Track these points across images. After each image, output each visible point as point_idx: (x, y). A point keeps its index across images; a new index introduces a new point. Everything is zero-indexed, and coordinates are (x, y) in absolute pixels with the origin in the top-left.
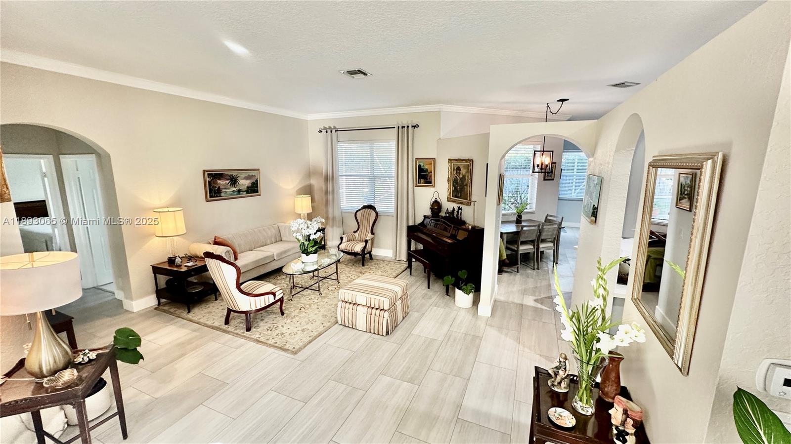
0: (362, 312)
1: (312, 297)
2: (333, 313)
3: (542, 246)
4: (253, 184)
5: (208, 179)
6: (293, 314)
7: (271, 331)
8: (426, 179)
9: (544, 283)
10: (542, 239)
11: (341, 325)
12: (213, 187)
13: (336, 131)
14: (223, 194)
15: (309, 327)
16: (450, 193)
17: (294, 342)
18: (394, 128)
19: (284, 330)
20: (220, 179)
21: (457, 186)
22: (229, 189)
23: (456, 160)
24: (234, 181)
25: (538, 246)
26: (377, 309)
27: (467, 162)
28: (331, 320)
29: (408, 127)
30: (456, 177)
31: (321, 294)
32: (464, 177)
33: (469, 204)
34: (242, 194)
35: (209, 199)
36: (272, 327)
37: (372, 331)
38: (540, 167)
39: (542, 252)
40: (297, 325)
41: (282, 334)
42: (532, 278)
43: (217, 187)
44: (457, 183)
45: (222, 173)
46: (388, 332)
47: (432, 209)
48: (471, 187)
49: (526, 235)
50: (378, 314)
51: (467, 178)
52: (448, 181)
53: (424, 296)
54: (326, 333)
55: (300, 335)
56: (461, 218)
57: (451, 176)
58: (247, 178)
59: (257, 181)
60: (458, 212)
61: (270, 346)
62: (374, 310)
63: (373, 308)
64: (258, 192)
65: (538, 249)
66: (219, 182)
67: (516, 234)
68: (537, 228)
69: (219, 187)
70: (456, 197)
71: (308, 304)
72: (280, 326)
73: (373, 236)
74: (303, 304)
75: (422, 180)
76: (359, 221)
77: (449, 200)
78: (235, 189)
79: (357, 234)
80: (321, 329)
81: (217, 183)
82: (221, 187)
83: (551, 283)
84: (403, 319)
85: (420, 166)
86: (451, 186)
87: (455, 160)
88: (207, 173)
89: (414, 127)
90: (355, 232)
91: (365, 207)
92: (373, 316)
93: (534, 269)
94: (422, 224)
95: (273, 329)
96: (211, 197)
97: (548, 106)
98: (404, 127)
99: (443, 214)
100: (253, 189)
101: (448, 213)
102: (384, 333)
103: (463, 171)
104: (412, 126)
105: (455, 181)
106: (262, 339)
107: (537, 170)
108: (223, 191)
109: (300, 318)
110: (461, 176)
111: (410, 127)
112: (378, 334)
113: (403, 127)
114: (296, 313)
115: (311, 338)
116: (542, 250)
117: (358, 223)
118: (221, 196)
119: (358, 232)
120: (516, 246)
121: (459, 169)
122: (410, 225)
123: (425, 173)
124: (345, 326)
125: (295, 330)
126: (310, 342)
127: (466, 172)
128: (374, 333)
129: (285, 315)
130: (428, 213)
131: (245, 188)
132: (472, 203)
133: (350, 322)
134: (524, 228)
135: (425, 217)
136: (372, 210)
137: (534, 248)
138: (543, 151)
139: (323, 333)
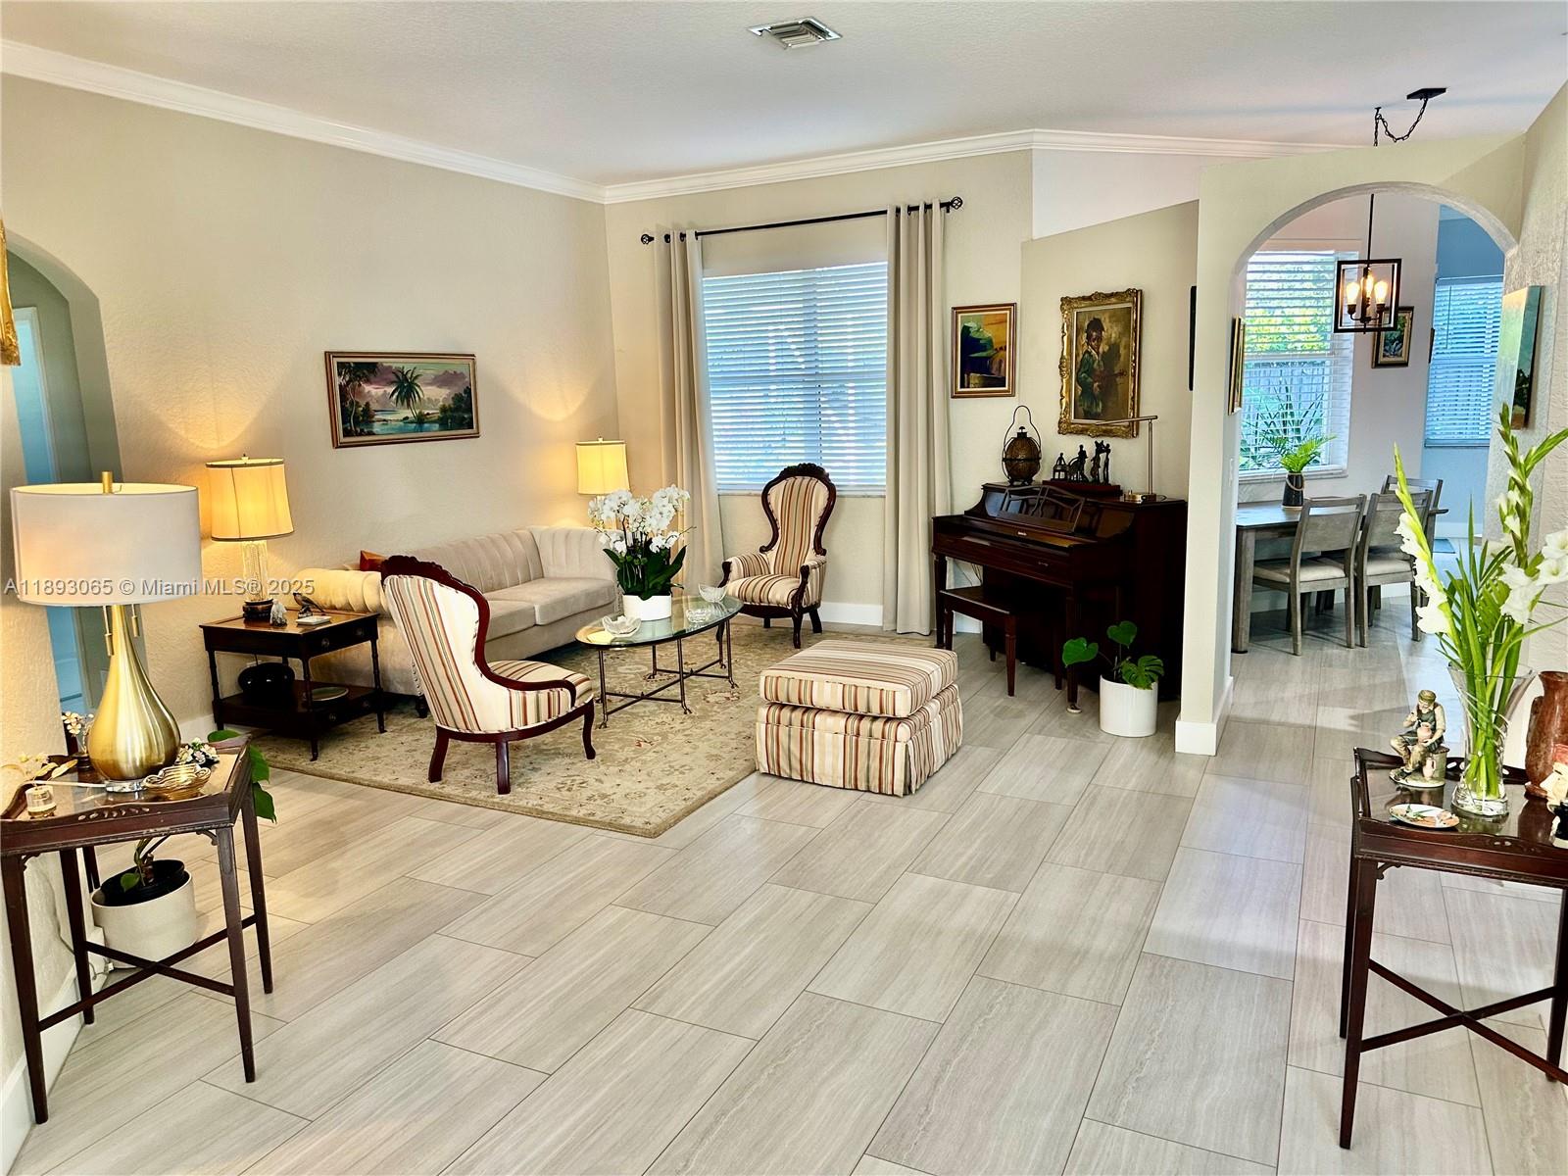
0: (829, 731)
1: (665, 717)
2: (736, 752)
3: (1371, 569)
4: (458, 398)
5: (338, 381)
6: (621, 756)
7: (569, 790)
8: (988, 370)
9: (1384, 678)
10: (1371, 550)
11: (769, 774)
12: (352, 403)
13: (697, 234)
14: (377, 428)
15: (675, 779)
16: (1068, 405)
17: (647, 810)
18: (885, 212)
19: (607, 787)
20: (368, 381)
21: (1090, 380)
22: (393, 412)
23: (1089, 298)
24: (406, 388)
25: (1360, 570)
26: (875, 718)
27: (1123, 301)
28: (735, 766)
29: (928, 207)
30: (1087, 352)
31: (687, 711)
32: (1114, 348)
33: (1132, 431)
34: (428, 430)
35: (343, 439)
36: (569, 782)
37: (862, 786)
38: (1357, 314)
39: (1374, 591)
40: (642, 776)
41: (604, 796)
42: (1345, 666)
43: (363, 404)
44: (1090, 372)
45: (377, 363)
46: (910, 787)
47: (1009, 461)
48: (1137, 378)
49: (1320, 533)
50: (877, 733)
51: (1122, 351)
52: (1061, 371)
53: (1000, 713)
54: (728, 791)
55: (653, 798)
56: (1106, 479)
57: (1070, 353)
58: (443, 380)
59: (468, 391)
60: (1096, 459)
61: (577, 821)
62: (866, 724)
63: (862, 717)
64: (471, 426)
65: (1359, 581)
66: (367, 388)
67: (1288, 530)
68: (1353, 508)
69: (367, 404)
70: (1088, 415)
71: (658, 734)
72: (592, 781)
73: (821, 558)
74: (642, 733)
75: (974, 377)
76: (777, 515)
77: (1065, 428)
78: (408, 413)
79: (771, 556)
80: (712, 784)
81: (360, 393)
82: (374, 406)
83: (1405, 675)
84: (947, 760)
85: (966, 330)
86: (1069, 383)
87: (1084, 298)
88: (336, 360)
89: (947, 206)
90: (763, 550)
91: (788, 473)
92: (863, 740)
93: (1349, 647)
94: (979, 510)
95: (574, 788)
96: (347, 434)
97: (1378, 118)
98: (917, 208)
99: (1044, 474)
100: (459, 417)
101: (1064, 468)
102: (899, 789)
103: (1111, 331)
104: (942, 205)
105: (1085, 367)
106: (548, 807)
107: (1348, 321)
108: (379, 416)
109: (644, 762)
110: (1104, 348)
111: (936, 207)
112: (880, 793)
113: (912, 209)
114: (628, 752)
115: (689, 803)
116: (1372, 582)
117: (773, 522)
118: (371, 433)
119: (775, 548)
120: (1288, 571)
121: (1096, 325)
122: (938, 514)
123: (984, 354)
124: (780, 777)
125: (641, 787)
126: (690, 811)
127: (1121, 335)
128: (868, 790)
129: (597, 758)
130: (998, 475)
131: (434, 411)
132: (1144, 425)
133: (796, 765)
134: (1313, 511)
135: (988, 489)
136: (815, 480)
137: (1347, 575)
138: (1369, 262)
139: (720, 793)
